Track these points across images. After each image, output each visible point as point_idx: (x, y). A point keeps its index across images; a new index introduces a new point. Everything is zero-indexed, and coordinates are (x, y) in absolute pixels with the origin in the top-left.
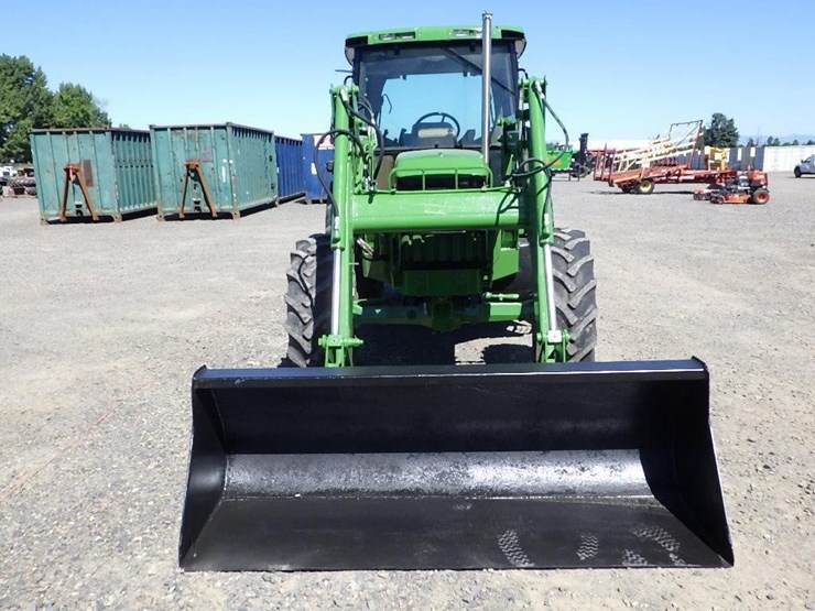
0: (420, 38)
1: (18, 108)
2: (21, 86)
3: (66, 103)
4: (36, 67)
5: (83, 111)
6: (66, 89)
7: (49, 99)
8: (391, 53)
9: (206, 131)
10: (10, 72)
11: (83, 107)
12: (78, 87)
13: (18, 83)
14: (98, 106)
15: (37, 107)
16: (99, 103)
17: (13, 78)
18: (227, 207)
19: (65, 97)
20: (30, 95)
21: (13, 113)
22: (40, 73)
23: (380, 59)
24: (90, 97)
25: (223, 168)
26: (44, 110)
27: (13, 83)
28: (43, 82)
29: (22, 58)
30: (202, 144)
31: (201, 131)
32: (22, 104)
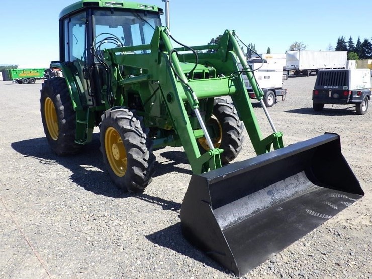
0: (125, 6)
8: (109, 12)
23: (102, 15)
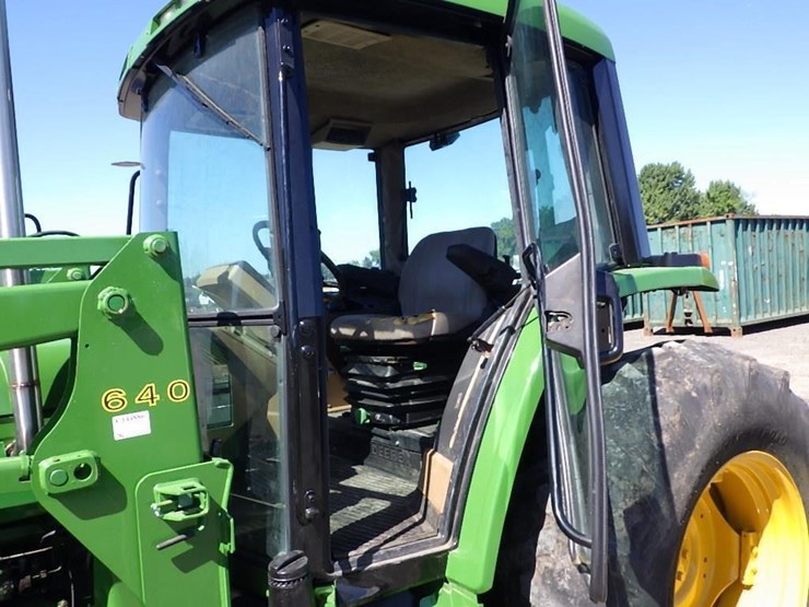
1: (666, 209)
2: (670, 189)
3: (713, 200)
4: (686, 171)
5: (728, 206)
6: (715, 186)
7: (696, 198)
9: (701, 228)
10: (661, 177)
11: (729, 201)
12: (728, 183)
13: (669, 187)
14: (746, 199)
15: (683, 206)
16: (747, 196)
17: (664, 183)
18: (723, 322)
19: (712, 195)
20: (678, 197)
21: (661, 215)
22: (689, 175)
24: (738, 191)
25: (721, 272)
26: (690, 208)
27: (664, 188)
28: (691, 183)
29: (675, 164)
30: (696, 244)
31: (695, 228)
32: (669, 206)
